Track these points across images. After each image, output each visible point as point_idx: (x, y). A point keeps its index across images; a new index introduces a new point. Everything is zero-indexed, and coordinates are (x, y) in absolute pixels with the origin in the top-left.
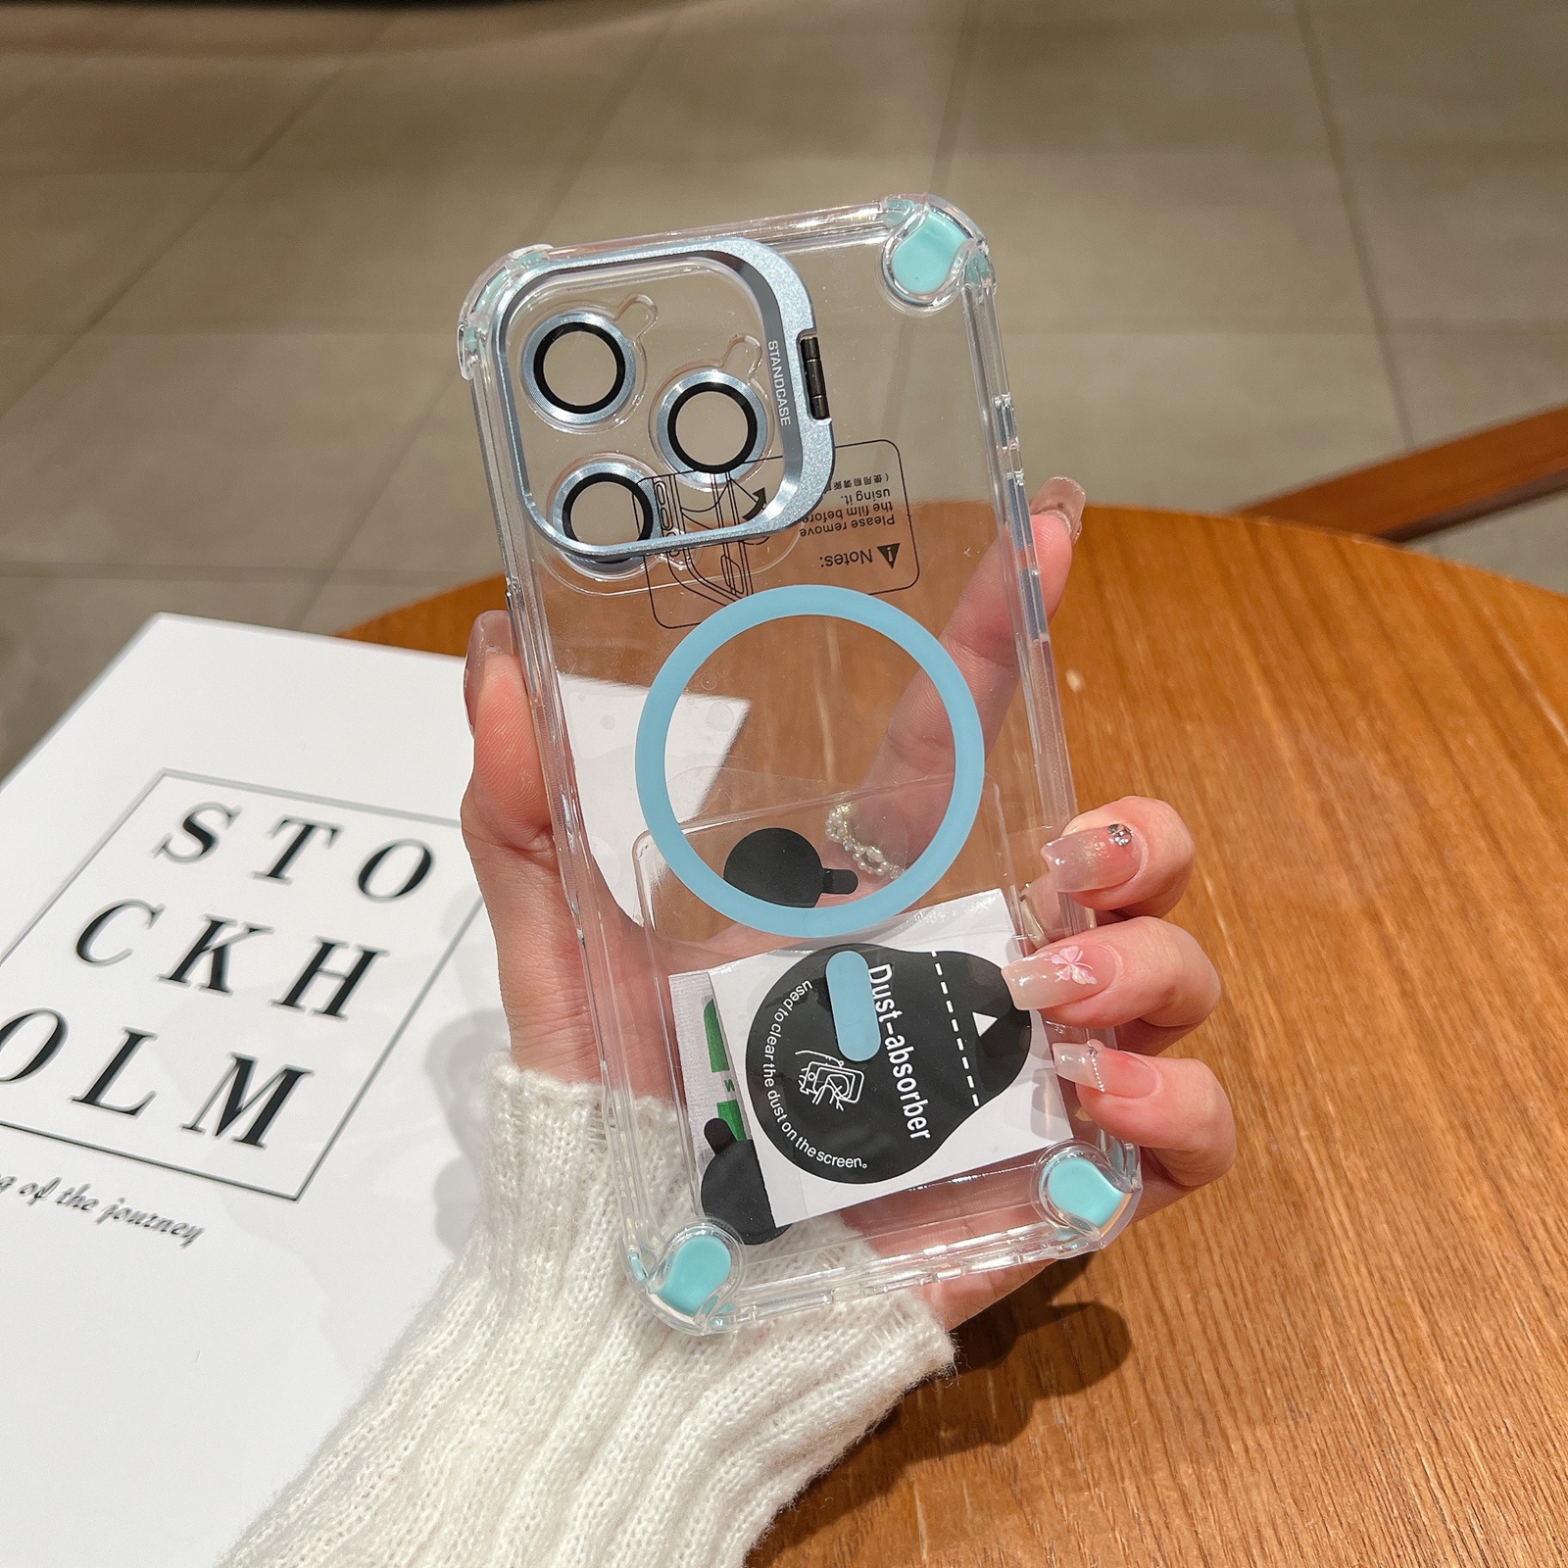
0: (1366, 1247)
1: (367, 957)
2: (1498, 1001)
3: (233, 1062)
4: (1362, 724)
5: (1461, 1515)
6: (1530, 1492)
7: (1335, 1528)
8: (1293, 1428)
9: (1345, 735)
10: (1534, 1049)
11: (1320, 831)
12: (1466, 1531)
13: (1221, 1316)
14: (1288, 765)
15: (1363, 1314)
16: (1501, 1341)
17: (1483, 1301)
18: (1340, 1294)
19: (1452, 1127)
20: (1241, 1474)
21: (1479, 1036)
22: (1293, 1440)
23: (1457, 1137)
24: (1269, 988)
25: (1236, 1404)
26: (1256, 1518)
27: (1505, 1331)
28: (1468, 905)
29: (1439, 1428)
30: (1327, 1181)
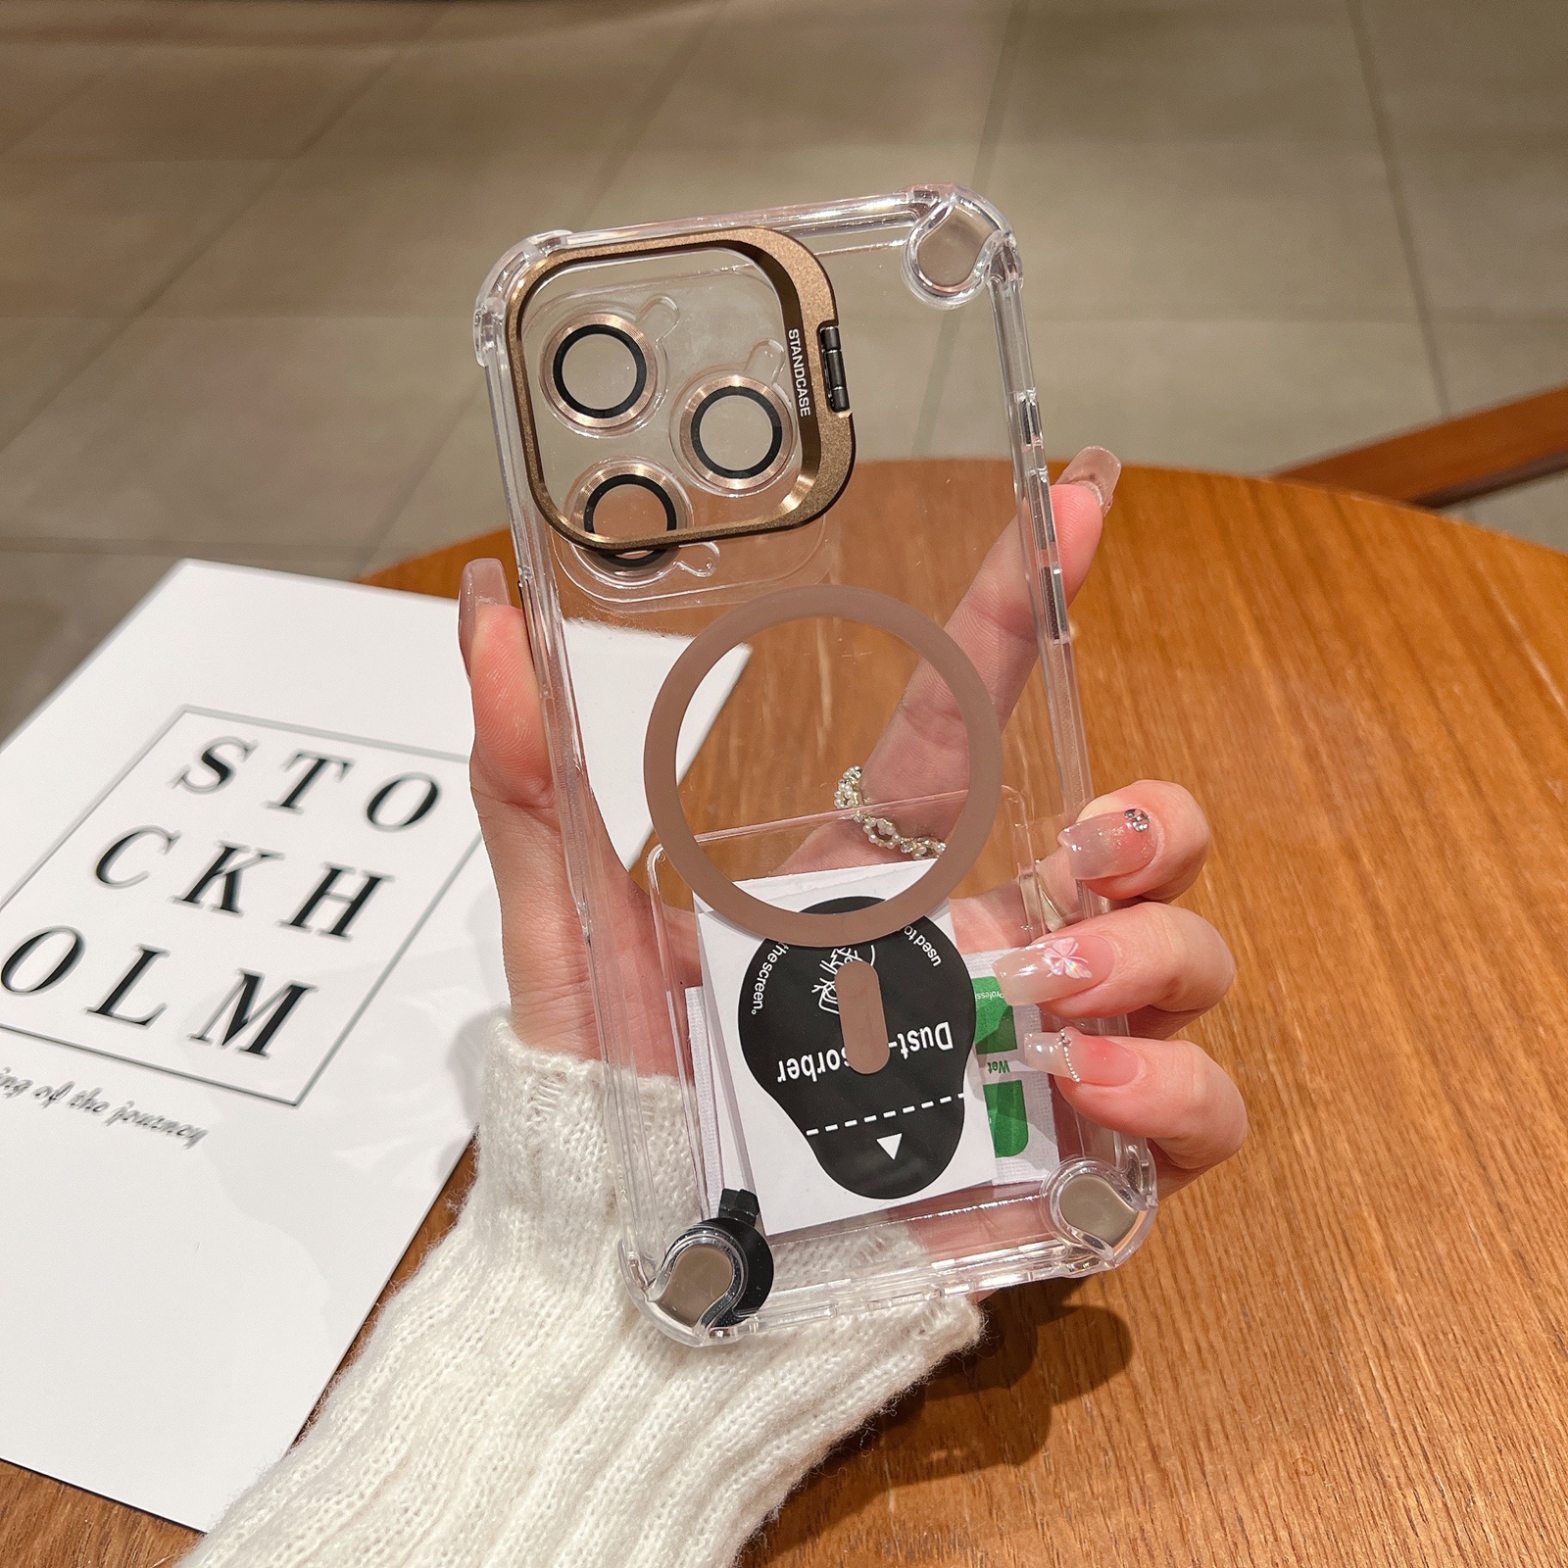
0: (1326, 1164)
1: (373, 882)
2: (1469, 934)
3: (242, 978)
4: (1350, 673)
5: (1406, 1415)
6: (1474, 1395)
7: (1280, 1423)
8: (1245, 1331)
9: (1334, 682)
10: (1503, 981)
11: (1303, 772)
12: (1408, 1429)
13: (1181, 1226)
14: (1275, 712)
15: (1320, 1226)
16: (1454, 1253)
17: (1438, 1216)
18: (1298, 1208)
19: (1417, 1051)
20: (1193, 1373)
21: (1449, 969)
22: (1245, 1341)
23: (1422, 1062)
24: (1244, 920)
25: (1191, 1308)
26: (1204, 1413)
27: (1458, 1244)
28: (1445, 844)
29: (1387, 1334)
30: (1292, 1102)
